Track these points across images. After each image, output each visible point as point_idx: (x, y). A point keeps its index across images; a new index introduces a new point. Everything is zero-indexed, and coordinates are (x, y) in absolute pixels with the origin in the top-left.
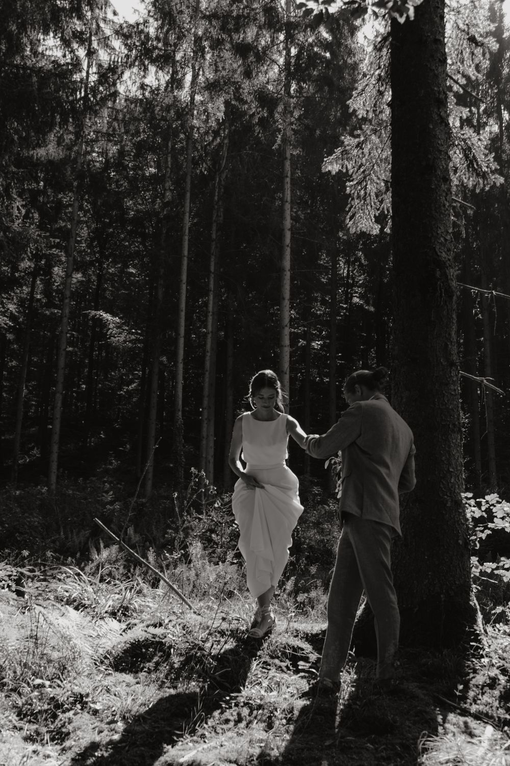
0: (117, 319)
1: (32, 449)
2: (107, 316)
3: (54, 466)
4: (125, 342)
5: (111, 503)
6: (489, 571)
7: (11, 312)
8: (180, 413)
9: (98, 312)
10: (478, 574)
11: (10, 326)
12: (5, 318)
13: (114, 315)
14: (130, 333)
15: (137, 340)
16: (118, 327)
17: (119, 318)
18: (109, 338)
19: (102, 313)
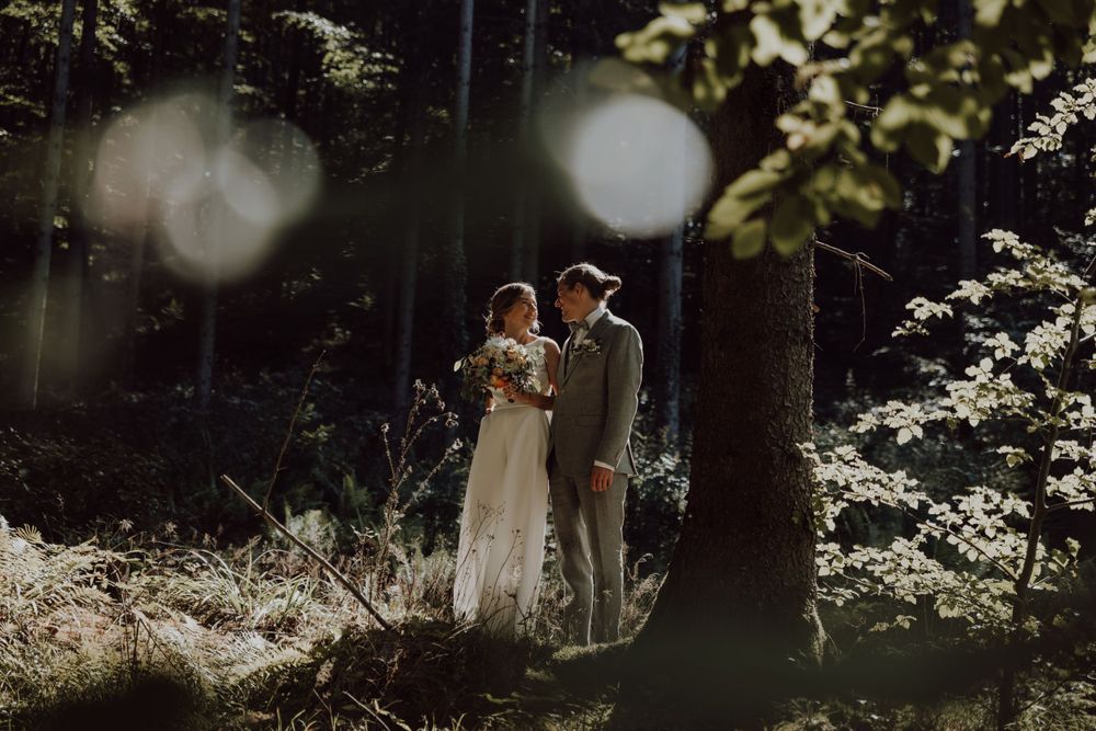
0: (343, 31)
1: (167, 302)
2: (323, 25)
3: (208, 345)
4: (361, 77)
5: (313, 426)
6: (859, 566)
7: (123, 16)
8: (460, 243)
9: (304, 17)
10: (841, 572)
11: (118, 45)
12: (111, 29)
13: (337, 22)
14: (369, 60)
15: (386, 75)
16: (344, 49)
17: (349, 29)
18: (327, 71)
19: (311, 17)
